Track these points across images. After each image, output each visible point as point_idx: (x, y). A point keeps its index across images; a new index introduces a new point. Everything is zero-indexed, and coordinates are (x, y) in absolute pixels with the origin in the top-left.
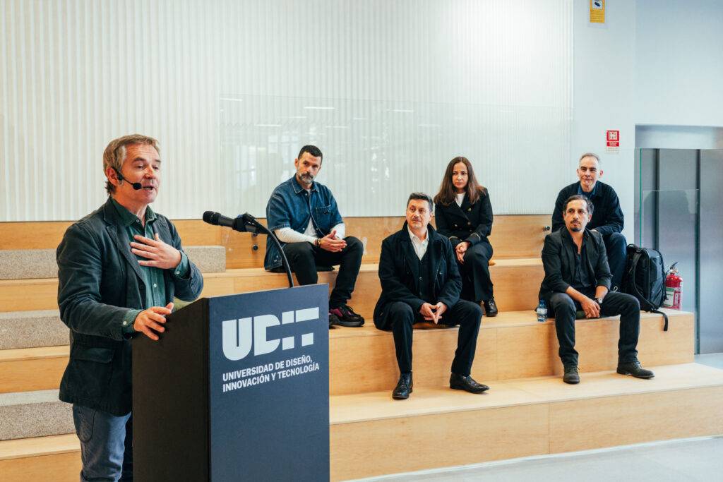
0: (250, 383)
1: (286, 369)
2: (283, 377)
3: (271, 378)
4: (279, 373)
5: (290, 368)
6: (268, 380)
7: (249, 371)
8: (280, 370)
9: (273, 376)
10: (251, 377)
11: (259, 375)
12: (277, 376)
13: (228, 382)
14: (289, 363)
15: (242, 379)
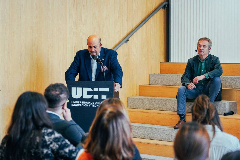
0: (81, 105)
1: (94, 104)
2: (93, 106)
3: (89, 106)
4: (92, 105)
5: (96, 104)
6: (88, 106)
7: (80, 102)
8: (92, 104)
9: (90, 105)
10: (81, 104)
11: (85, 104)
12: (91, 106)
13: (73, 104)
14: (96, 103)
15: (78, 104)
